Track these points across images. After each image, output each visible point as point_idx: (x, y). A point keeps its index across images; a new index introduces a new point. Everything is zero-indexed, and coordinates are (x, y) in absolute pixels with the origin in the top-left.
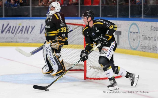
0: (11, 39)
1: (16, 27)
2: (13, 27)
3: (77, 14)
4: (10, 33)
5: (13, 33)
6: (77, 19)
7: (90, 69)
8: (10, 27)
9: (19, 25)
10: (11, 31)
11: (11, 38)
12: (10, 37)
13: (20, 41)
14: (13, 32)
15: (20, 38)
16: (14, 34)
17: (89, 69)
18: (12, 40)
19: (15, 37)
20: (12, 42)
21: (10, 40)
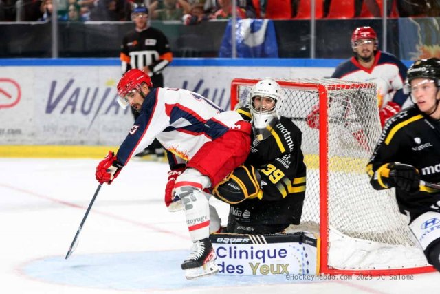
0: (80, 132)
1: (97, 90)
2: (88, 90)
3: (304, 48)
4: (78, 113)
5: (86, 113)
6: (305, 65)
7: (341, 238)
8: (77, 91)
9: (109, 86)
10: (79, 106)
11: (79, 130)
12: (75, 128)
13: (111, 140)
14: (86, 108)
15: (110, 130)
16: (92, 115)
17: (339, 240)
18: (84, 138)
19: (95, 126)
20: (82, 143)
21: (77, 137)
